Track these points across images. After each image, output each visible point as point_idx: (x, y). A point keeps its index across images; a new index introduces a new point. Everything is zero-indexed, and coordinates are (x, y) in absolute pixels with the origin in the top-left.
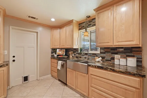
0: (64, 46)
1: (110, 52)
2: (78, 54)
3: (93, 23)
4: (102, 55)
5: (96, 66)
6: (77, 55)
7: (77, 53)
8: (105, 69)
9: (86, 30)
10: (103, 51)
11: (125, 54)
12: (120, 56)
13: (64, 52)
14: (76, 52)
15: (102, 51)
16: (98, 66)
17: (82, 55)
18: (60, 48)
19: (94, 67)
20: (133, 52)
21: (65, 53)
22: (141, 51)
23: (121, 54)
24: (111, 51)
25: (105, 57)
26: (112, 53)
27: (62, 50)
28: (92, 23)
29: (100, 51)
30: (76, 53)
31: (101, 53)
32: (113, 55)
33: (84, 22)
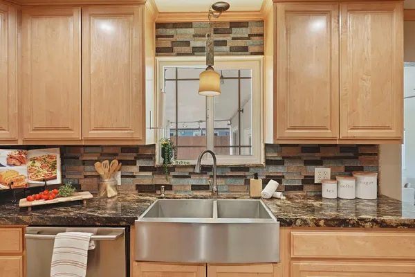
0: (67, 129)
1: (299, 158)
2: (150, 174)
3: (234, 39)
4: (273, 170)
5: (320, 220)
6: (147, 178)
7: (142, 169)
8: (353, 225)
9: (210, 63)
10: (276, 155)
11: (342, 163)
12: (329, 170)
13: (54, 167)
14: (140, 163)
15: (273, 155)
16: (326, 219)
17: (175, 177)
18: (20, 143)
19: (312, 224)
20: (360, 157)
21: (58, 173)
22: (376, 154)
23: (331, 165)
24: (305, 154)
25: (283, 177)
26: (307, 163)
27: (34, 154)
28: (228, 38)
29: (266, 157)
30: (134, 169)
31: (269, 162)
32: (310, 168)
33: (188, 25)
